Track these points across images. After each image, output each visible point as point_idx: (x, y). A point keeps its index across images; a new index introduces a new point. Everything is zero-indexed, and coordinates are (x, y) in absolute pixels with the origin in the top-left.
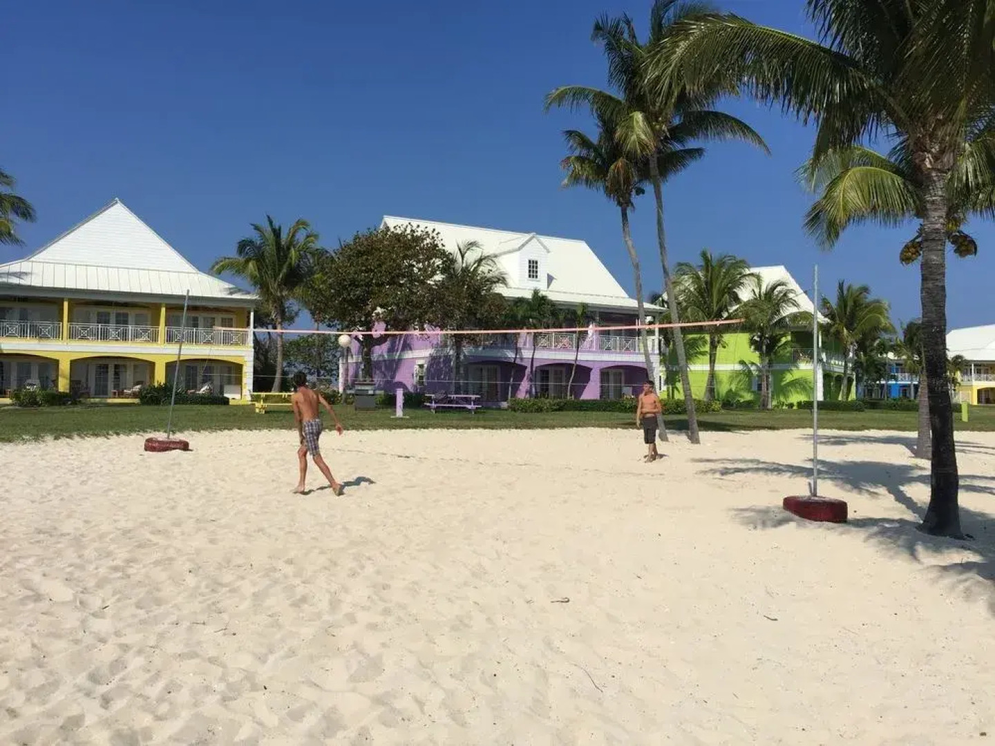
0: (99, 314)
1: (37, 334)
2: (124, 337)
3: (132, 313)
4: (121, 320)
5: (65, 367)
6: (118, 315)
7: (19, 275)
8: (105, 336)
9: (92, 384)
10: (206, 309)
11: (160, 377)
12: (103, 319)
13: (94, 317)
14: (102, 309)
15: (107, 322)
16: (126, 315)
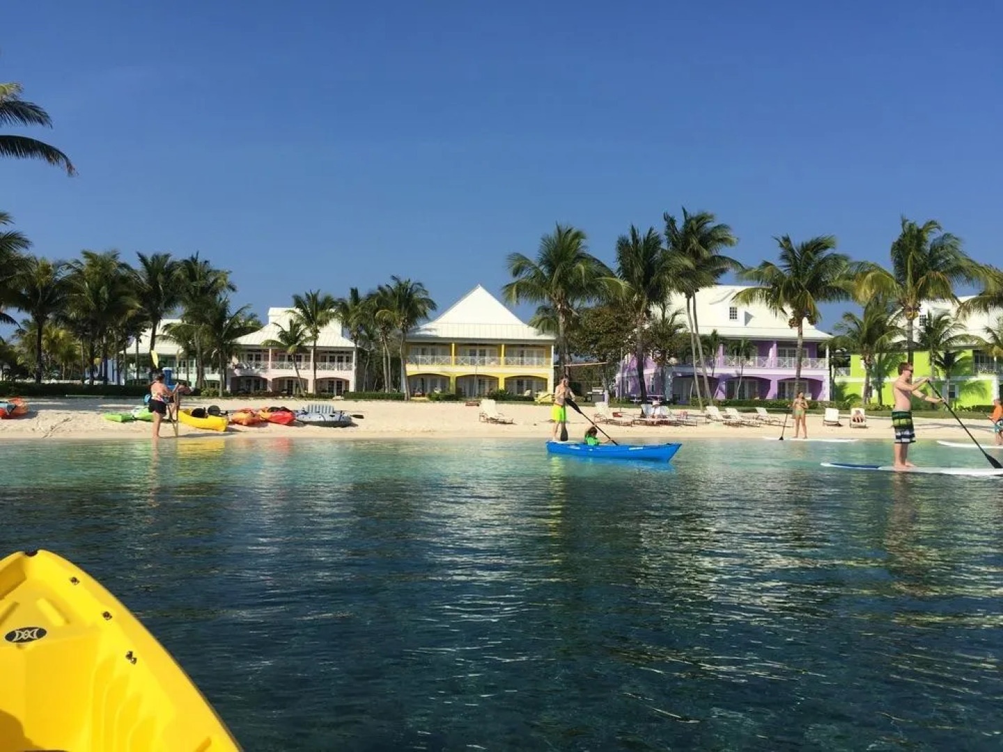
0: (471, 351)
1: (440, 362)
2: (483, 363)
3: (488, 349)
4: (483, 354)
5: (452, 381)
6: (481, 351)
7: (430, 330)
8: (473, 363)
9: (467, 391)
10: (527, 346)
11: (502, 386)
12: (473, 354)
13: (468, 353)
14: (473, 348)
15: (475, 355)
16: (485, 351)
